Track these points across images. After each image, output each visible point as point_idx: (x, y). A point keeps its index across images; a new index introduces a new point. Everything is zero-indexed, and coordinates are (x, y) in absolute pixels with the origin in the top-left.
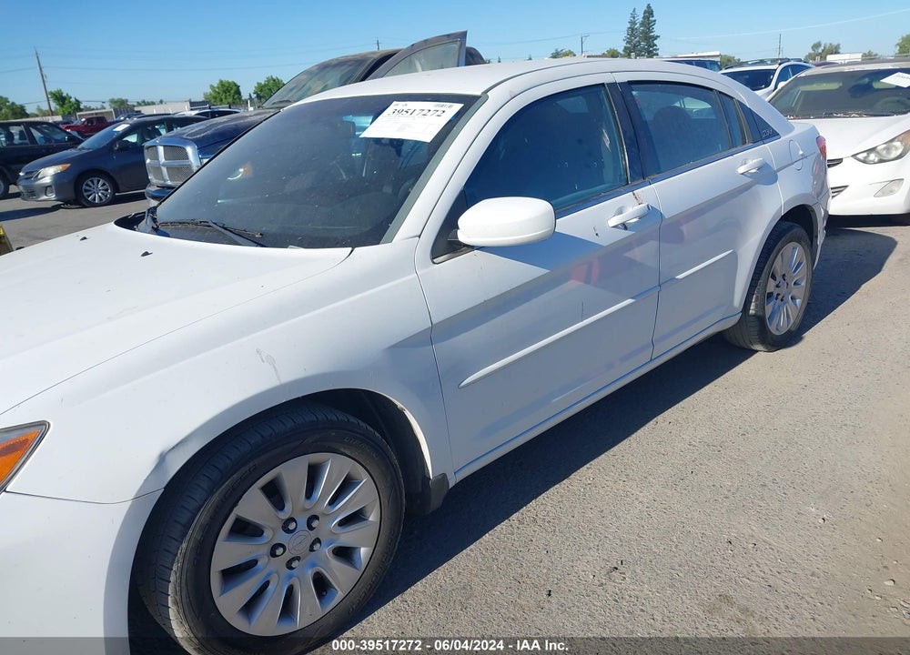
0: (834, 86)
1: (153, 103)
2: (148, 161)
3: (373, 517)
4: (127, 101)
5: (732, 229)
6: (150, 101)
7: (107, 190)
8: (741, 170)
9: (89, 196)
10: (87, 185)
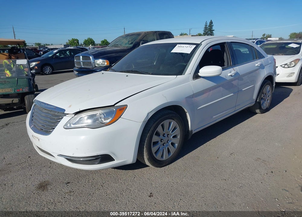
0: (275, 46)
1: (49, 45)
2: (75, 60)
3: (179, 137)
4: (41, 44)
5: (254, 82)
6: (48, 44)
7: (50, 70)
8: (256, 65)
9: (45, 72)
10: (45, 68)
